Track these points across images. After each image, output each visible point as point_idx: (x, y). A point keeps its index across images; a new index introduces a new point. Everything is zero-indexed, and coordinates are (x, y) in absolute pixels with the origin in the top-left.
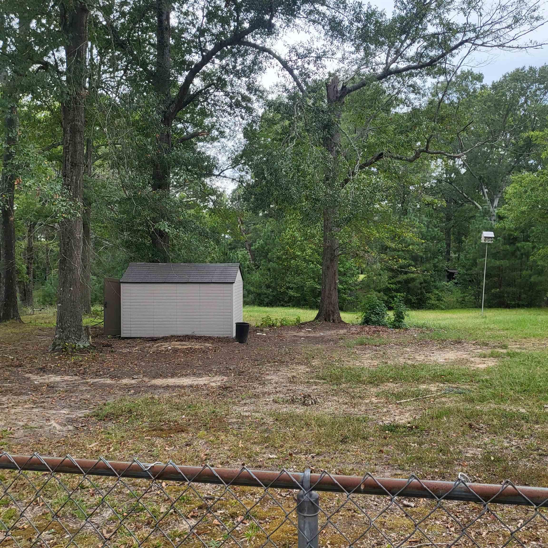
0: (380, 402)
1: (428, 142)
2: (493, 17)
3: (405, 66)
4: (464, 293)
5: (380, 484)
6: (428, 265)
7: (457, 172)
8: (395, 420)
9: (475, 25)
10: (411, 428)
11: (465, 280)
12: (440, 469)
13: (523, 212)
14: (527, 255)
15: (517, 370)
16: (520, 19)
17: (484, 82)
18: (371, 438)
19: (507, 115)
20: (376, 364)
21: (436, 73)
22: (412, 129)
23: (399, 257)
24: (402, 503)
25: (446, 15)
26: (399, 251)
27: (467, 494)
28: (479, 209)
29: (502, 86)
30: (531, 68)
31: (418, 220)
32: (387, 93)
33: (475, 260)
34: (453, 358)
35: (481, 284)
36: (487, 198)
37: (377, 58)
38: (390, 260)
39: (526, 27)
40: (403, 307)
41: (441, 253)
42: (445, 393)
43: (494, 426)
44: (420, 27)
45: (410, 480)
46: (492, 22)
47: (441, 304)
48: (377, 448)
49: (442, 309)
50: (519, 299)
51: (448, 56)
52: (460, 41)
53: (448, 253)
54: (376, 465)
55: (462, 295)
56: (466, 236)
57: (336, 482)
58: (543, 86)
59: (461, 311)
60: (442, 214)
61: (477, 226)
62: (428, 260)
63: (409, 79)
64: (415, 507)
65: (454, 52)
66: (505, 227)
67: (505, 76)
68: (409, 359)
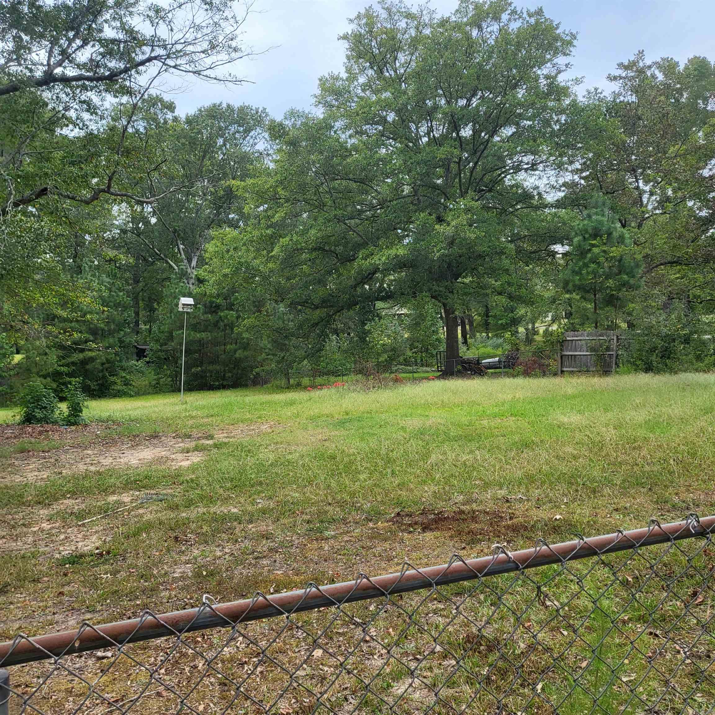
0: (53, 528)
1: (110, 179)
2: (187, 36)
3: (75, 74)
4: (158, 374)
5: (102, 634)
6: (111, 340)
7: (147, 222)
8: (77, 548)
9: (166, 41)
10: (101, 554)
11: (159, 358)
12: (142, 599)
13: (225, 276)
14: (231, 326)
15: (226, 463)
16: (217, 46)
17: (176, 113)
18: (45, 579)
19: (204, 157)
20: (45, 476)
21: (117, 91)
22: (87, 160)
23: (73, 329)
24: (95, 656)
25: (128, 18)
26: (71, 322)
27: (214, 619)
28: (174, 269)
29: (197, 122)
30: (228, 106)
31: (97, 281)
32: (50, 107)
33: (171, 333)
34: (149, 457)
35: (179, 362)
36: (183, 256)
37: (34, 55)
38: (60, 333)
39: (223, 56)
40: (80, 396)
41: (129, 324)
42: (142, 503)
43: (203, 534)
44: (94, 26)
45: (144, 618)
46: (185, 42)
47: (130, 389)
48: (54, 590)
49: (131, 396)
50: (224, 378)
51: (133, 72)
52: (147, 56)
53: (137, 324)
54: (54, 614)
55: (156, 377)
56: (159, 303)
57: (38, 646)
58: (242, 129)
59: (156, 396)
60: (128, 275)
61: (172, 291)
62: (111, 333)
63: (81, 92)
64: (112, 656)
65: (140, 68)
66: (206, 293)
67: (200, 110)
68: (92, 464)
